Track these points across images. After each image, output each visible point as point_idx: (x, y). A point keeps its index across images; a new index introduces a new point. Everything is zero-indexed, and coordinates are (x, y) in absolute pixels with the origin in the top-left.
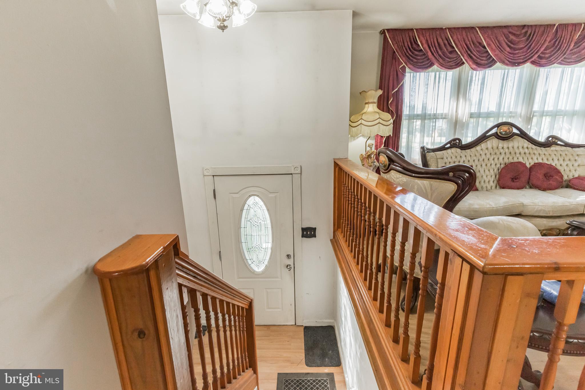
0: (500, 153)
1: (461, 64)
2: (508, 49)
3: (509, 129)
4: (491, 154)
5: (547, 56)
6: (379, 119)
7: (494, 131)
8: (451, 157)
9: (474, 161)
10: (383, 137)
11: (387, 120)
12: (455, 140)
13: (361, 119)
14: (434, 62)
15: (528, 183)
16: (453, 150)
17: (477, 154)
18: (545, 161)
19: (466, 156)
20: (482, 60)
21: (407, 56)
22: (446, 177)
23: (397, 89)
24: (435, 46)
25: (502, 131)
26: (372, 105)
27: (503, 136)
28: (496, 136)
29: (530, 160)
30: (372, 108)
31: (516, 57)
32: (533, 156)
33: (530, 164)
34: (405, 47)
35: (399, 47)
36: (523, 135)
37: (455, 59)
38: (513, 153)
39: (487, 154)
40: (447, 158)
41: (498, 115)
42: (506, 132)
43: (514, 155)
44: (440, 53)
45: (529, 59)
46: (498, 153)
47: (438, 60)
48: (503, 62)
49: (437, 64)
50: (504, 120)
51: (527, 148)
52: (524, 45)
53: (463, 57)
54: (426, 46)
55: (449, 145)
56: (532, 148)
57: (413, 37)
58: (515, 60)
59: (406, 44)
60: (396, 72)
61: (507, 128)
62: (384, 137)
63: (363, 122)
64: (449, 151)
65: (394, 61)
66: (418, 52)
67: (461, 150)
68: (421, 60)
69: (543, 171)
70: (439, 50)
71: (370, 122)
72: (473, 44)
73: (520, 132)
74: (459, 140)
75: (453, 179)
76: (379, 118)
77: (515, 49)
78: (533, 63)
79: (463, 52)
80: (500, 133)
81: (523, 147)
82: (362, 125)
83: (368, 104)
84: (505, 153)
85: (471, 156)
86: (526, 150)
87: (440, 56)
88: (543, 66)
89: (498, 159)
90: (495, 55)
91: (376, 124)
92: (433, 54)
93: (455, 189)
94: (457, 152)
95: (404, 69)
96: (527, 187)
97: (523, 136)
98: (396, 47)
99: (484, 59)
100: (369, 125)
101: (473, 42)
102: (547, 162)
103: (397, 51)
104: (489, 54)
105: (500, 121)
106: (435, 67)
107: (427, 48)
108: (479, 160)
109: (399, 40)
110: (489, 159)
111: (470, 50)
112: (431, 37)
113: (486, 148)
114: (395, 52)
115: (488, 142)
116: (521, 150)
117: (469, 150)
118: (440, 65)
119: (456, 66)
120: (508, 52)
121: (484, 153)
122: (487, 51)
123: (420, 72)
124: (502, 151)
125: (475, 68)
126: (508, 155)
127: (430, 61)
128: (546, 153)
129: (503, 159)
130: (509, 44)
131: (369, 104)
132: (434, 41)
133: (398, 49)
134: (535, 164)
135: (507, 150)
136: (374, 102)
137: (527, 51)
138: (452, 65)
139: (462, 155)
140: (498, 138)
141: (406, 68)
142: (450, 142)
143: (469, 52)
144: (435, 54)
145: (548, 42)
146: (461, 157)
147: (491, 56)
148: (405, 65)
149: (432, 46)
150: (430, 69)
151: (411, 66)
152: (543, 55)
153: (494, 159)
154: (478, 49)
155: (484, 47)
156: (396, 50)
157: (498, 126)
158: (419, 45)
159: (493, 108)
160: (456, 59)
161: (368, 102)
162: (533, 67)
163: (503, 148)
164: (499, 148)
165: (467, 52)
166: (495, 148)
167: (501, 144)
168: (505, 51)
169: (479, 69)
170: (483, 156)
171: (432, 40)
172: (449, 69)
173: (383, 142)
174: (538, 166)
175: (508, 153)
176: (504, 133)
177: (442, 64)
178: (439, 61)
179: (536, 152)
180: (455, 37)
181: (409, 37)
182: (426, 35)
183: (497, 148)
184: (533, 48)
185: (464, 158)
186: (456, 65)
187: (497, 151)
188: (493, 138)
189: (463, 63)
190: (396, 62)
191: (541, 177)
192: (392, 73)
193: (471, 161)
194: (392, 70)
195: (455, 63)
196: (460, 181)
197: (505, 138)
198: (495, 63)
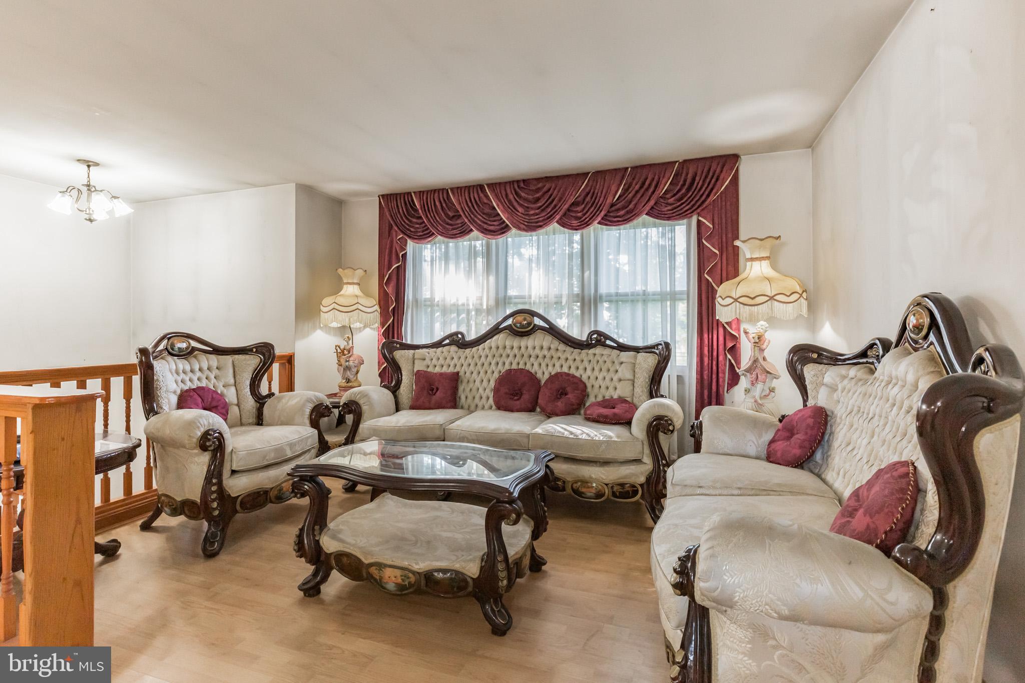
1: (468, 232)
2: (521, 209)
3: (529, 319)
7: (509, 322)
9: (469, 365)
12: (456, 334)
15: (536, 403)
17: (476, 356)
20: (492, 225)
21: (403, 225)
23: (395, 266)
24: (433, 211)
25: (518, 322)
26: (352, 286)
27: (520, 330)
28: (511, 328)
30: (351, 290)
31: (532, 219)
32: (556, 361)
34: (399, 212)
36: (551, 329)
37: (460, 225)
42: (523, 323)
44: (439, 220)
45: (553, 218)
48: (519, 229)
49: (435, 233)
50: (523, 306)
55: (447, 341)
57: (410, 201)
58: (533, 222)
59: (400, 209)
61: (526, 317)
64: (445, 349)
65: (392, 231)
66: (416, 219)
67: (462, 349)
68: (421, 228)
74: (463, 335)
77: (528, 209)
78: (559, 223)
80: (514, 325)
81: (549, 348)
86: (547, 352)
87: (439, 224)
88: (577, 230)
90: (509, 219)
92: (430, 221)
95: (403, 240)
96: (538, 410)
97: (552, 332)
99: (494, 223)
104: (501, 217)
109: (393, 206)
112: (428, 201)
115: (500, 338)
119: (461, 235)
120: (522, 213)
122: (499, 214)
126: (518, 358)
128: (578, 358)
130: (521, 202)
131: (348, 284)
132: (431, 205)
138: (455, 233)
140: (512, 333)
141: (407, 239)
142: (448, 337)
145: (575, 197)
147: (504, 220)
148: (404, 236)
149: (429, 211)
154: (485, 212)
155: (494, 209)
157: (515, 314)
158: (417, 211)
160: (462, 226)
161: (347, 282)
167: (516, 342)
172: (452, 238)
174: (559, 377)
176: (518, 325)
179: (563, 356)
182: (423, 199)
184: (556, 206)
188: (506, 332)
189: (472, 230)
192: (388, 246)
193: (466, 365)
194: (388, 242)
195: (459, 230)
197: (522, 332)
198: (510, 229)
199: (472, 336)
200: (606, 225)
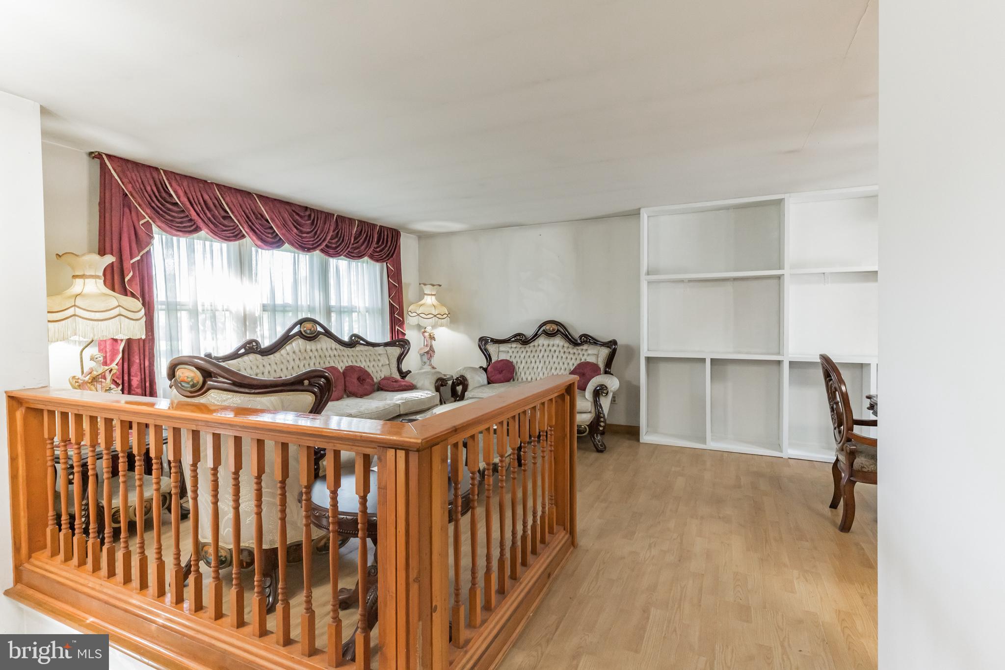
0: (310, 358)
2: (295, 230)
3: (313, 327)
4: (299, 359)
5: (334, 246)
6: (118, 308)
7: (296, 330)
8: (251, 368)
9: (281, 370)
10: (119, 342)
11: (136, 310)
12: (250, 342)
13: (75, 306)
14: (201, 226)
15: (345, 390)
16: (252, 357)
17: (283, 361)
18: (355, 364)
19: (270, 364)
20: (268, 237)
21: (153, 208)
22: (301, 388)
23: (138, 258)
24: (200, 204)
25: (305, 329)
26: (94, 280)
27: (308, 335)
28: (300, 334)
29: (341, 364)
30: (95, 287)
31: (304, 241)
32: (343, 358)
33: (341, 368)
34: (147, 192)
35: (137, 190)
36: (328, 334)
37: (232, 228)
38: (323, 356)
39: (296, 360)
40: (245, 370)
41: (296, 309)
42: (310, 330)
43: (325, 359)
44: (209, 215)
45: (318, 246)
46: (308, 357)
47: (207, 224)
48: (293, 245)
49: (206, 230)
50: (304, 316)
51: (335, 349)
52: (310, 229)
53: (243, 228)
54: (185, 200)
55: (243, 351)
56: (340, 350)
57: (159, 179)
58: (305, 244)
59: (149, 188)
60: (133, 227)
61: (311, 325)
62: (122, 340)
63: (79, 312)
64: (246, 358)
65: (127, 210)
66: (172, 205)
67: (262, 356)
68: (179, 218)
69: (355, 376)
70: (207, 211)
71: (97, 314)
72: (254, 213)
73: (324, 330)
74: (257, 342)
75: (310, 388)
76: (119, 306)
77: (301, 232)
78: (322, 251)
79: (242, 222)
80: (304, 331)
81: (331, 349)
82: (76, 317)
83: (84, 279)
84: (315, 357)
85: (276, 364)
86: (335, 352)
87: (209, 219)
88: (332, 257)
89: (309, 365)
90: (283, 235)
91: (112, 316)
92: (198, 215)
93: (312, 400)
94: (257, 360)
95: (148, 225)
96: (345, 396)
97: (329, 336)
98: (131, 189)
99: (270, 235)
100: (96, 318)
101: (252, 212)
102: (356, 365)
103: (132, 195)
104: (275, 231)
105: (300, 318)
106: (203, 233)
107: (188, 203)
108: (287, 369)
109: (135, 178)
110: (298, 367)
111: (250, 221)
112: (192, 189)
113: (293, 351)
114: (127, 195)
115: (294, 344)
116: (330, 352)
117: (272, 355)
118: (211, 232)
119: (234, 238)
120: (296, 234)
121: (292, 359)
122: (272, 227)
123: (180, 237)
124: (311, 354)
125: (260, 245)
126: (318, 360)
127: (195, 223)
128: (354, 354)
129: (314, 364)
130: (295, 224)
131: (87, 278)
132: (197, 197)
133: (133, 192)
134: (346, 367)
135: (316, 354)
136: (98, 276)
137: (314, 237)
138: (228, 235)
139: (264, 363)
140: (304, 339)
141: (153, 226)
142: (244, 346)
143: (250, 223)
144: (201, 215)
145: (332, 232)
146: (264, 366)
147: (277, 235)
148: (150, 221)
149: (195, 202)
150: (195, 235)
151: (160, 224)
152: (330, 245)
153: (304, 366)
154: (260, 222)
155: (267, 221)
156: (130, 192)
157: (301, 322)
158: (171, 196)
159: (289, 300)
160: (234, 229)
161: (84, 275)
162: (323, 255)
163: (311, 351)
164: (307, 350)
165: (247, 223)
166: (303, 351)
167: (310, 345)
168: (293, 231)
169: (266, 247)
170: (292, 363)
171: (194, 194)
172: (226, 240)
173: (119, 350)
174: (350, 369)
175: (318, 357)
176: (308, 331)
177: (215, 231)
178: (208, 226)
179: (344, 354)
180: (228, 199)
181: (153, 178)
182: (182, 184)
183: (306, 351)
184: (320, 234)
185: (268, 368)
186: (234, 236)
187: (305, 354)
188: (298, 338)
189: (244, 236)
190: (132, 213)
191: (355, 381)
192: (125, 229)
193: (278, 370)
194: (125, 223)
195: (231, 233)
196: (316, 389)
197: (311, 337)
198: (283, 243)
199: (266, 343)
200: (349, 258)
